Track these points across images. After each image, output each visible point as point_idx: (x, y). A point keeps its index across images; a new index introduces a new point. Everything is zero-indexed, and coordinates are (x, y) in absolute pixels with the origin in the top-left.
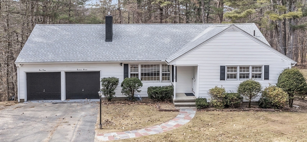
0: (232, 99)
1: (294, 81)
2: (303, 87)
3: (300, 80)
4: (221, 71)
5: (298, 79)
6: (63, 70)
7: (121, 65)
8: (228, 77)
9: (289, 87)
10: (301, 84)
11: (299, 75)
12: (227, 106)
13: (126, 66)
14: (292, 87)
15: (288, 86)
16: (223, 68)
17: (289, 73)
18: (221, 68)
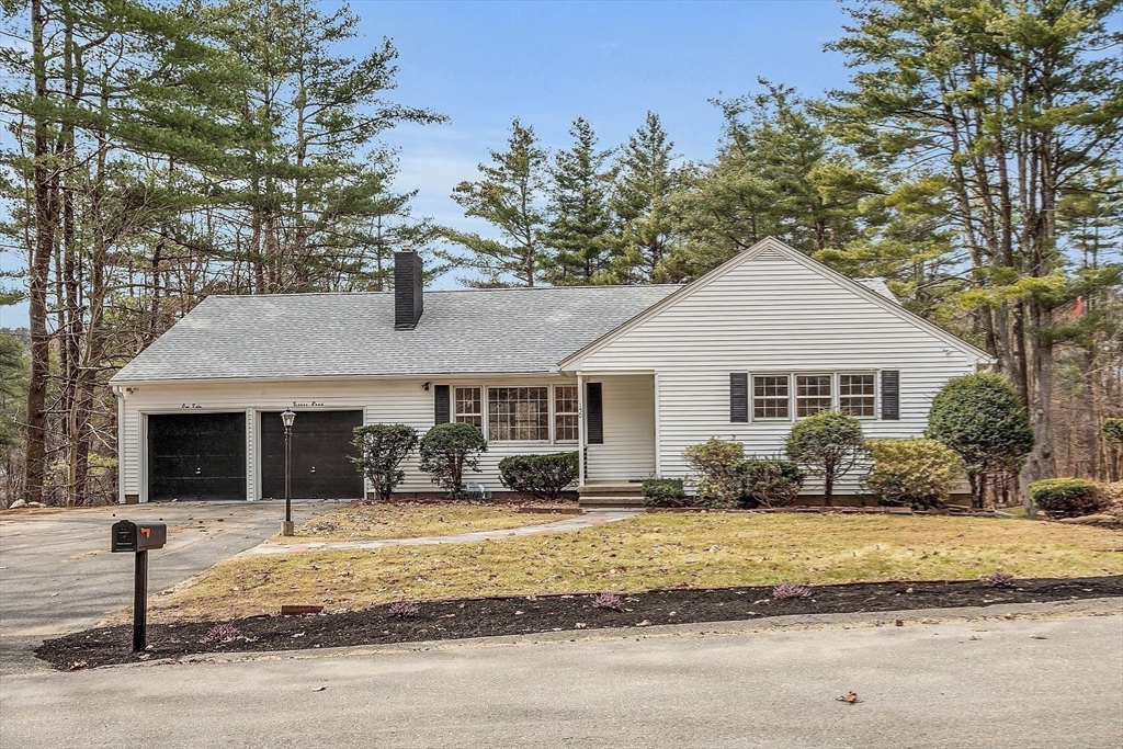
0: (758, 470)
1: (980, 408)
2: (1012, 427)
3: (1001, 407)
4: (732, 391)
5: (993, 404)
6: (252, 405)
7: (427, 389)
8: (759, 413)
9: (960, 431)
10: (1002, 418)
11: (996, 392)
12: (748, 502)
13: (442, 391)
14: (969, 428)
15: (958, 427)
16: (738, 381)
17: (964, 387)
18: (732, 381)
